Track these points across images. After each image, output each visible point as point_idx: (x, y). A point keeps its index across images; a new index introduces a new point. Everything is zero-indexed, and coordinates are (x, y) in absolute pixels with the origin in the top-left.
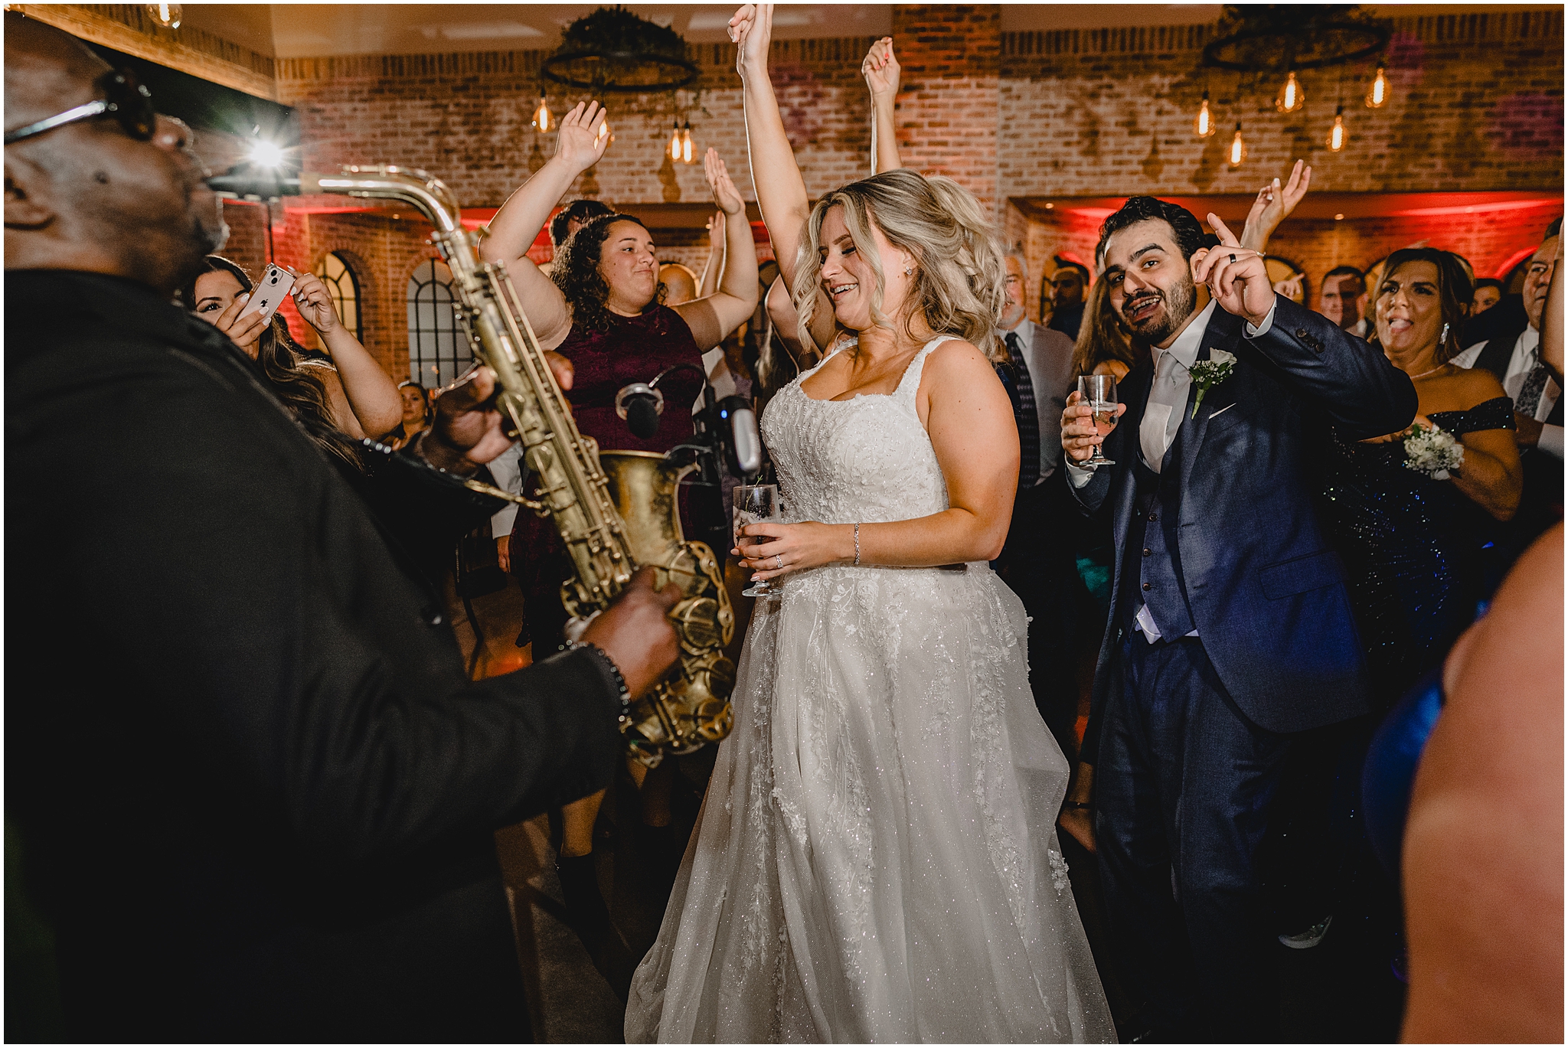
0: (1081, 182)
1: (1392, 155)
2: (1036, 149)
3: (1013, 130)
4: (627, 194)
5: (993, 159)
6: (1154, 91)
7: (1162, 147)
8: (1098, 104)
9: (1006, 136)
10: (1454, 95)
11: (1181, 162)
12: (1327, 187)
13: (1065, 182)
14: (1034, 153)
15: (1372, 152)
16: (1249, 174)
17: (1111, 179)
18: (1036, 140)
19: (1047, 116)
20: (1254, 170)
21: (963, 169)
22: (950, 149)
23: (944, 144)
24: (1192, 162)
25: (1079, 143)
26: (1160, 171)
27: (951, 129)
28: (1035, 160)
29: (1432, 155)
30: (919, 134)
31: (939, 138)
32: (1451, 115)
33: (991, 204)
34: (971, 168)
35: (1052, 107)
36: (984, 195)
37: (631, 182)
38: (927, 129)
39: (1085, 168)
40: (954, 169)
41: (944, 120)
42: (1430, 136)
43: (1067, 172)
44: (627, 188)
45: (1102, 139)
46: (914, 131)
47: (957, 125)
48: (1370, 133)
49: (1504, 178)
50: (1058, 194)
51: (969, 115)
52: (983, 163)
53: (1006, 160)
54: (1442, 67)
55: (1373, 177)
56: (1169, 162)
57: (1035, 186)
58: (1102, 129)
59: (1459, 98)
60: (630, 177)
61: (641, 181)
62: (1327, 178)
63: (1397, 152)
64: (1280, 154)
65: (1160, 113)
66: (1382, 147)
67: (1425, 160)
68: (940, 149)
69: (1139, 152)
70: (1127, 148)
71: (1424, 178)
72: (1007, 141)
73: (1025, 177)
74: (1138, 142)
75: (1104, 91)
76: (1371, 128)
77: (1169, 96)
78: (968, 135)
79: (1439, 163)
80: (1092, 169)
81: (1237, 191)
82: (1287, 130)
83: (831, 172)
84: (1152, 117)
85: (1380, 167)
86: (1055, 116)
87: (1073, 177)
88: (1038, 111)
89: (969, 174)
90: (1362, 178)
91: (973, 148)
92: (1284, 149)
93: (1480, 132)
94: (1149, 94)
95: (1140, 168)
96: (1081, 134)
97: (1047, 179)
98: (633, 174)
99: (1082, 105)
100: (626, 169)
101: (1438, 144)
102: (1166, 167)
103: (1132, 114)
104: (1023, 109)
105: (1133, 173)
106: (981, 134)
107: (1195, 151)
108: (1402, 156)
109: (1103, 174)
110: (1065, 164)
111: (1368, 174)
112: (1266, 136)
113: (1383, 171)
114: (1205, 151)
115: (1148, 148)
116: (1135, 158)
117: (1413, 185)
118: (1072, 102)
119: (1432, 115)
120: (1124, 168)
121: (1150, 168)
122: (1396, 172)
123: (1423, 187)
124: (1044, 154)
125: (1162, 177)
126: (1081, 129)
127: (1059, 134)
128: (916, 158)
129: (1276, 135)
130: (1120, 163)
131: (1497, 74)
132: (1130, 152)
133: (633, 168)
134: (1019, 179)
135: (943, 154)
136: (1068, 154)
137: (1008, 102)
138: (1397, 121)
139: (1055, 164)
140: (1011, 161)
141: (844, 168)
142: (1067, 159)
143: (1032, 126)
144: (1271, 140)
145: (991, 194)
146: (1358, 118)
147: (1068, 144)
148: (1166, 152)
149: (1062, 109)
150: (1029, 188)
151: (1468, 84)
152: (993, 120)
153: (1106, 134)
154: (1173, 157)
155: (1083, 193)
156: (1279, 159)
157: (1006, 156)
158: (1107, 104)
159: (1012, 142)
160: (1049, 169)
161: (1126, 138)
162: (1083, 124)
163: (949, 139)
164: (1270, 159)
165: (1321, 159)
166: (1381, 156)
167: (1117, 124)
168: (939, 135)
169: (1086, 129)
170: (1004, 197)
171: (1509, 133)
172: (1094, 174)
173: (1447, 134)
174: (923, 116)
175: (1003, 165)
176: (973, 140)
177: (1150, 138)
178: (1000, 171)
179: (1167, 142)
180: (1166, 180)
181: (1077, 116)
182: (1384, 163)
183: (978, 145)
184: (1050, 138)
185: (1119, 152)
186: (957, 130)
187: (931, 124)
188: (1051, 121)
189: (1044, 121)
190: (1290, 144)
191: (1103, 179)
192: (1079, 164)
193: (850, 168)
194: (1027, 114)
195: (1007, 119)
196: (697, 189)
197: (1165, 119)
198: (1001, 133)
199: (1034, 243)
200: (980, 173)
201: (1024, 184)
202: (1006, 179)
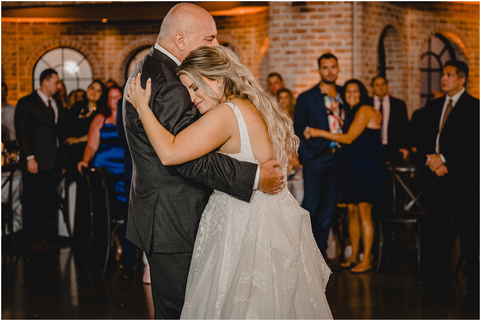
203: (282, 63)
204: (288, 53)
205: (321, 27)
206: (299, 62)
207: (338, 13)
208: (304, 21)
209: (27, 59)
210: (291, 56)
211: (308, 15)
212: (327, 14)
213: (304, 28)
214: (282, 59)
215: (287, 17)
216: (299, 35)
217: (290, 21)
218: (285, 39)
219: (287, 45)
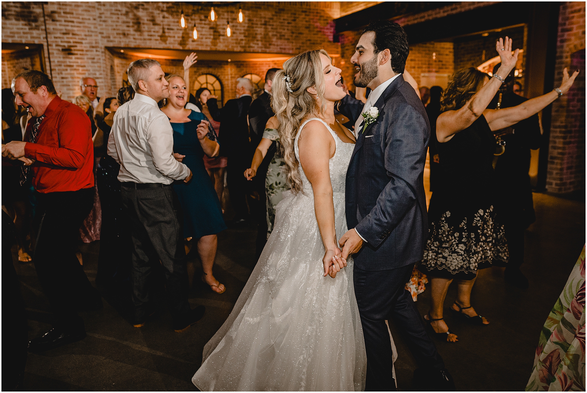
0: (136, 42)
1: (245, 40)
2: (115, 27)
3: (103, 19)
5: (96, 30)
6: (160, 9)
7: (166, 31)
8: (139, 11)
9: (100, 21)
10: (261, 21)
11: (174, 37)
12: (226, 49)
13: (129, 42)
14: (114, 29)
15: (239, 38)
16: (199, 43)
17: (148, 42)
18: (114, 24)
19: (118, 14)
20: (201, 42)
21: (83, 34)
22: (76, 24)
23: (73, 22)
24: (179, 37)
25: (133, 26)
26: (167, 40)
27: (75, 15)
28: (115, 32)
29: (258, 41)
30: (59, 16)
31: (69, 19)
32: (261, 28)
33: (98, 49)
34: (87, 33)
35: (119, 11)
36: (94, 45)
38: (62, 14)
39: (137, 37)
40: (78, 33)
41: (71, 11)
42: (256, 34)
43: (130, 38)
45: (142, 26)
46: (56, 15)
47: (77, 14)
48: (238, 32)
49: (279, 50)
50: (127, 46)
51: (83, 11)
52: (92, 32)
53: (102, 31)
54: (257, 11)
55: (241, 47)
56: (170, 37)
57: (116, 43)
58: (142, 22)
59: (263, 22)
62: (226, 46)
63: (247, 39)
64: (209, 36)
65: (164, 17)
66: (242, 37)
67: (255, 42)
68: (70, 24)
69: (157, 32)
70: (153, 30)
71: (256, 48)
72: (101, 23)
73: (112, 39)
74: (157, 28)
75: (140, 7)
76: (238, 30)
77: (167, 11)
78: (83, 19)
79: (260, 43)
80: (139, 37)
81: (196, 49)
82: (211, 28)
83: (15, 30)
84: (161, 19)
85: (242, 43)
86: (121, 14)
87: (132, 40)
88: (113, 12)
89: (86, 35)
90: (237, 47)
91: (86, 25)
92: (210, 35)
93: (270, 34)
94: (159, 10)
95: (159, 38)
96: (133, 23)
97: (121, 40)
99: (132, 12)
101: (259, 37)
102: (169, 39)
103: (153, 17)
104: (107, 10)
105: (156, 40)
106: (89, 19)
107: (179, 33)
108: (249, 40)
109: (145, 39)
110: (128, 34)
111: (239, 46)
112: (204, 30)
113: (243, 45)
114: (183, 33)
115: (161, 31)
116: (157, 34)
117: (253, 50)
118: (128, 10)
119: (256, 27)
120: (153, 38)
121: (163, 38)
122: (247, 45)
123: (257, 51)
124: (118, 30)
125: (168, 42)
126: (133, 21)
127: (124, 22)
128: (59, 27)
129: (208, 30)
130: (151, 36)
131: (273, 15)
132: (154, 32)
134: (109, 39)
135: (72, 26)
136: (129, 31)
137: (99, 7)
138: (246, 28)
139: (124, 34)
140: (104, 32)
141: (22, 29)
142: (129, 32)
143: (112, 18)
144: (206, 31)
145: (97, 45)
146: (233, 26)
147: (128, 26)
148: (168, 33)
149: (124, 12)
150: (114, 43)
151: (265, 18)
152: (94, 13)
153: (144, 24)
154: (171, 35)
155: (137, 47)
156: (209, 38)
157: (101, 29)
158: (142, 12)
159: (104, 24)
160: (122, 36)
161: (152, 26)
162: (134, 19)
163: (75, 20)
164: (206, 38)
165: (223, 39)
166: (242, 40)
167: (147, 20)
168: (69, 17)
169: (135, 21)
170: (103, 46)
171: (278, 35)
172: (141, 39)
173: (261, 34)
174: (60, 9)
176: (87, 21)
177: (161, 27)
179: (168, 29)
180: (170, 43)
181: (131, 15)
182: (244, 42)
183: (89, 24)
184: (120, 23)
185: (150, 31)
186: (77, 16)
187: (64, 13)
188: (120, 16)
189: (117, 16)
190: (212, 33)
191: (145, 41)
192: (134, 35)
193: (25, 29)
194: (109, 13)
195: (100, 14)
197: (166, 20)
198: (98, 20)
200: (91, 36)
201: (111, 41)
202: (103, 39)
203: (59, 84)
204: (62, 78)
205: (82, 64)
206: (70, 84)
207: (92, 57)
208: (71, 60)
210: (65, 80)
211: (73, 57)
212: (85, 57)
213: (72, 64)
214: (59, 82)
215: (60, 57)
216: (69, 68)
217: (62, 60)
218: (59, 70)
219: (61, 73)
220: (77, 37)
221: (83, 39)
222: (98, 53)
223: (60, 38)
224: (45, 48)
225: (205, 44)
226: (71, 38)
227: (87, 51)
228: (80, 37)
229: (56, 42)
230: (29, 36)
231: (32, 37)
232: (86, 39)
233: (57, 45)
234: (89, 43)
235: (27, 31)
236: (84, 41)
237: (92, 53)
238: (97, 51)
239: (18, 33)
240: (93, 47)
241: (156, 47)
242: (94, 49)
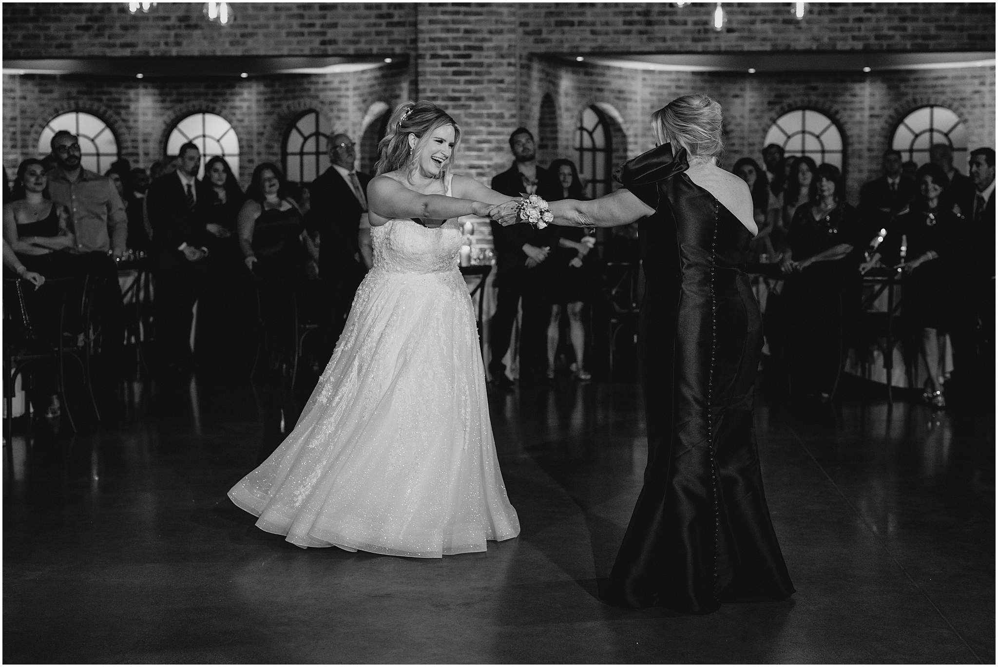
4: (162, 47)
5: (513, 19)
11: (684, 23)
13: (581, 40)
14: (552, 14)
16: (746, 34)
17: (623, 38)
20: (750, 31)
22: (473, 9)
24: (695, 23)
28: (553, 20)
33: (514, 60)
34: (493, 27)
36: (505, 51)
37: (167, 36)
39: (598, 28)
43: (582, 31)
44: (162, 42)
49: (966, 41)
50: (575, 50)
52: (504, 23)
53: (524, 20)
56: (674, 23)
57: (554, 44)
60: (166, 32)
61: (176, 36)
62: (813, 39)
68: (463, 9)
71: (898, 39)
73: (544, 35)
80: (604, 29)
81: (735, 49)
83: (362, 29)
87: (588, 35)
89: (491, 32)
90: (845, 39)
97: (564, 37)
98: (168, 28)
100: (162, 24)
110: (580, 23)
113: (863, 33)
117: (888, 45)
120: (634, 28)
122: (874, 34)
123: (899, 47)
124: (560, 14)
130: (631, 23)
133: (168, 23)
134: (538, 37)
136: (583, 15)
139: (572, 24)
140: (531, 20)
141: (375, 25)
142: (582, 19)
145: (512, 51)
150: (549, 45)
155: (598, 50)
157: (525, 15)
160: (566, 28)
164: (764, 21)
165: (808, 21)
170: (525, 53)
172: (607, 33)
175: (522, 24)
178: (520, 30)
182: (863, 25)
191: (615, 38)
192: (593, 24)
193: (380, 25)
196: (232, 43)
199: (567, 95)
200: (500, 32)
201: (543, 41)
202: (527, 37)
205: (478, 95)
207: (500, 78)
208: (457, 87)
209: (32, 126)
211: (463, 79)
212: (486, 78)
213: (457, 95)
215: (436, 81)
217: (439, 86)
220: (473, 36)
221: (484, 40)
222: (512, 69)
223: (440, 40)
224: (412, 61)
225: (759, 36)
226: (462, 39)
227: (490, 66)
228: (480, 36)
229: (433, 48)
230: (385, 38)
231: (391, 42)
232: (490, 40)
233: (434, 56)
234: (497, 48)
235: (383, 28)
236: (486, 45)
237: (500, 69)
238: (509, 64)
239: (367, 34)
240: (503, 57)
241: (639, 49)
242: (505, 61)
